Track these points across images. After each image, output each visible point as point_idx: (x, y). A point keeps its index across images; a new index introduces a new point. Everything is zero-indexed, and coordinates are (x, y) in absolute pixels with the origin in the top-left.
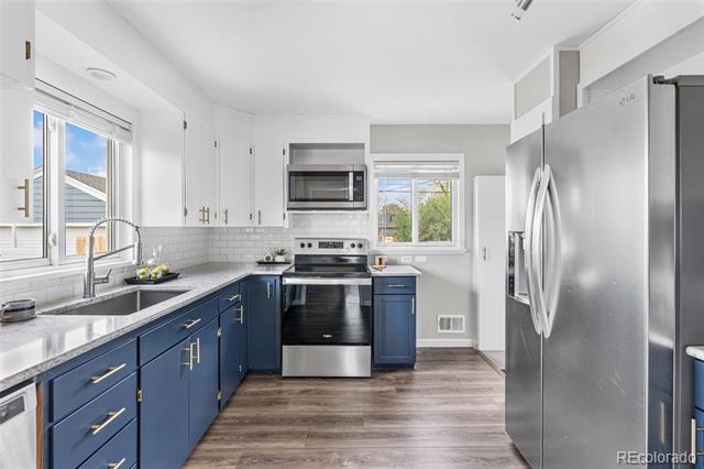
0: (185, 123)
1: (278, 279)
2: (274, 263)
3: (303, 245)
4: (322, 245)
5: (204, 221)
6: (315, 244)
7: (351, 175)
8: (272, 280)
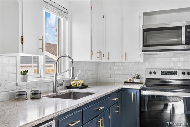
0: (92, 7)
1: (138, 91)
2: (133, 83)
3: (151, 73)
4: (162, 73)
5: (99, 58)
6: (159, 72)
7: (183, 28)
8: (135, 91)
